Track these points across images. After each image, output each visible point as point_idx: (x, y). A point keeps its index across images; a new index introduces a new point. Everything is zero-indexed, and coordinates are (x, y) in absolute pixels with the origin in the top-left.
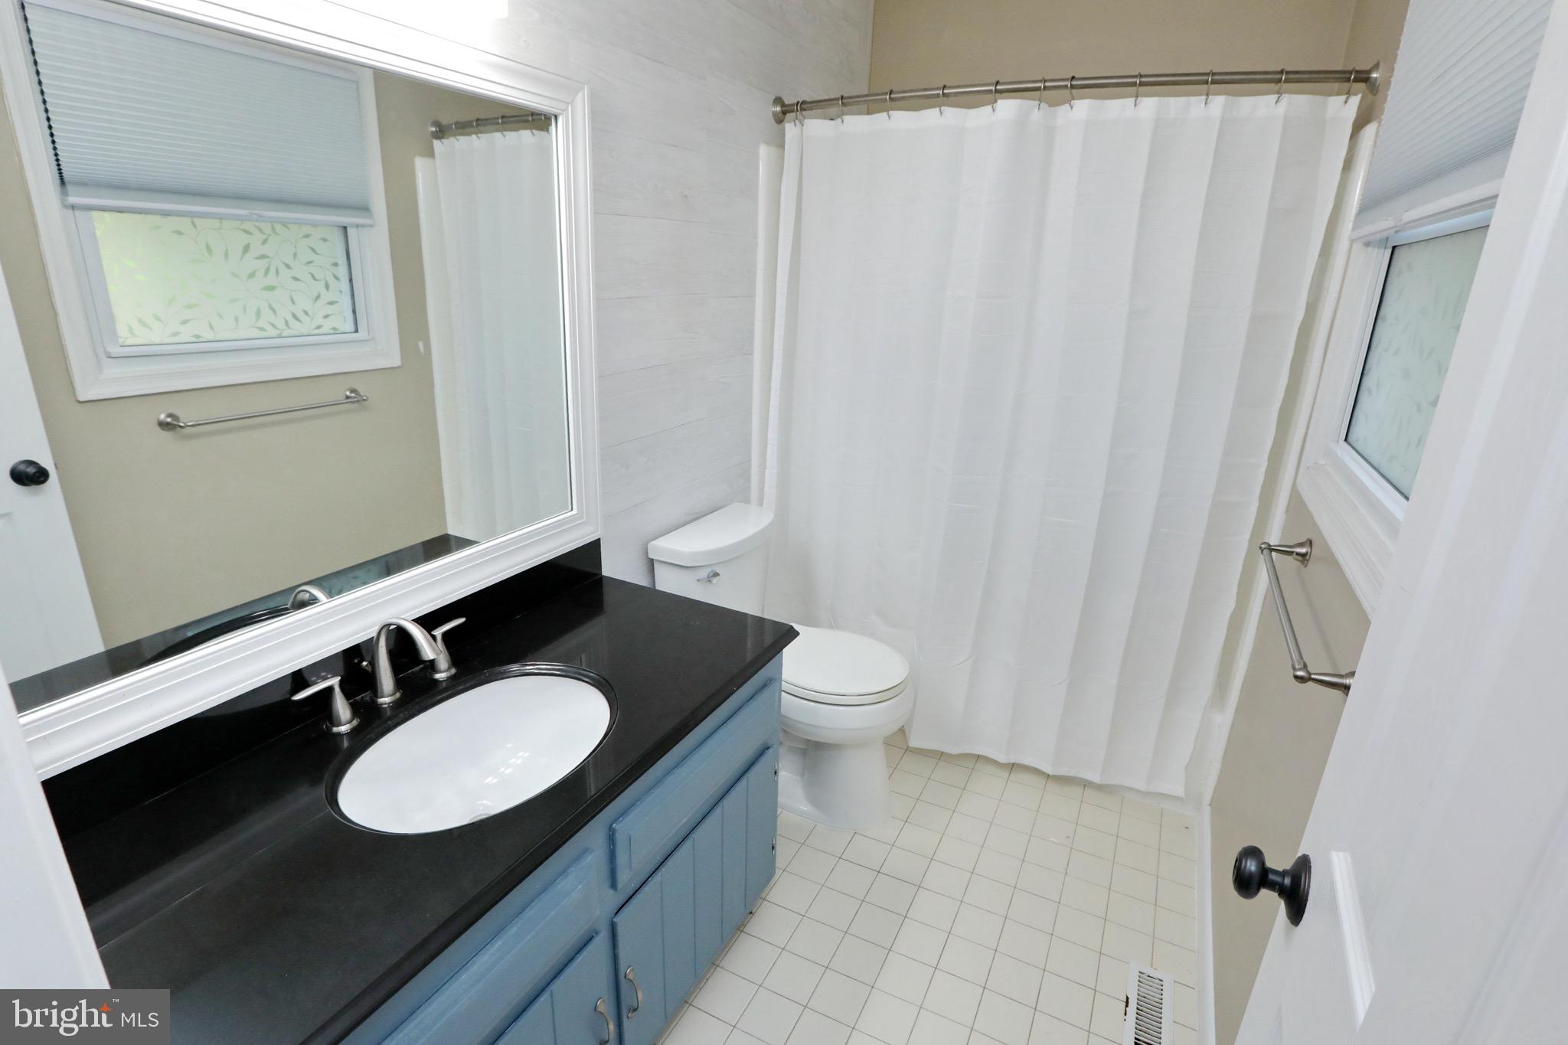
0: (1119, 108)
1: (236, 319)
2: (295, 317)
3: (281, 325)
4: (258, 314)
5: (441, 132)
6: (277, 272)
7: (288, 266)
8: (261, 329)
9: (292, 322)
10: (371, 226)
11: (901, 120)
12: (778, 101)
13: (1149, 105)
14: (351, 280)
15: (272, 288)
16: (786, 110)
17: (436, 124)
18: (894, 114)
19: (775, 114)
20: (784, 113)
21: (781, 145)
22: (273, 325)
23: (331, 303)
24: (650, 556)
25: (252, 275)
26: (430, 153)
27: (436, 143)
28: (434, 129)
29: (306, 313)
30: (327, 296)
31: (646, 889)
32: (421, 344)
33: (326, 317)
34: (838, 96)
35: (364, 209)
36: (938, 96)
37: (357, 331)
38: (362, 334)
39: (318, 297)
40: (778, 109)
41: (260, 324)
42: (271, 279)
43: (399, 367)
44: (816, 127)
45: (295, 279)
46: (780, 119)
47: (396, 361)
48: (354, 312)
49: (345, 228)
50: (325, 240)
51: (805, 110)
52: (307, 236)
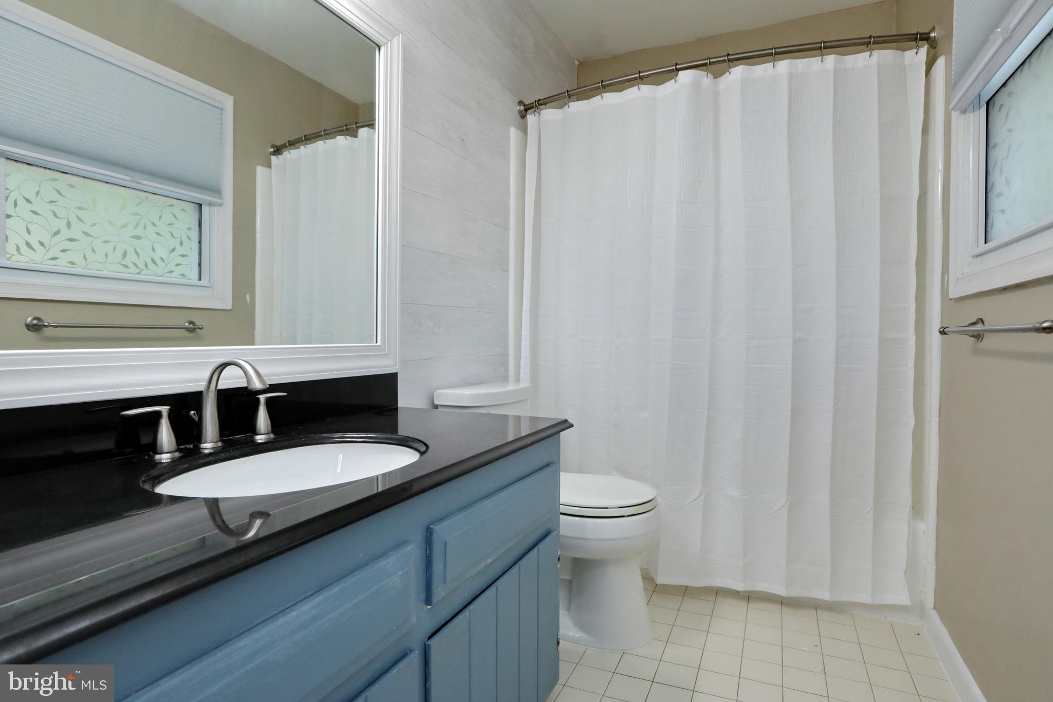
0: (763, 70)
1: (107, 255)
2: (153, 261)
3: (142, 266)
4: (125, 254)
5: (278, 151)
6: (145, 228)
7: (154, 224)
8: (126, 266)
9: (150, 264)
10: (220, 205)
11: (610, 98)
12: (521, 103)
13: (784, 66)
14: (200, 242)
15: (138, 238)
16: (527, 109)
17: (273, 146)
18: (605, 95)
19: (520, 112)
20: (526, 110)
21: (524, 130)
22: (136, 265)
23: (183, 256)
24: (436, 403)
25: (124, 226)
26: (269, 165)
27: (273, 158)
28: (272, 150)
29: (162, 259)
30: (180, 250)
31: (456, 620)
32: (248, 296)
33: (178, 265)
34: (565, 90)
35: (216, 191)
36: (635, 79)
37: (200, 279)
38: (204, 282)
39: (173, 250)
40: (522, 108)
41: (123, 262)
42: (139, 231)
43: (230, 310)
44: (549, 114)
45: (158, 234)
46: (523, 116)
47: (228, 305)
48: (200, 265)
49: (200, 205)
50: (184, 210)
51: (541, 105)
52: (171, 206)
